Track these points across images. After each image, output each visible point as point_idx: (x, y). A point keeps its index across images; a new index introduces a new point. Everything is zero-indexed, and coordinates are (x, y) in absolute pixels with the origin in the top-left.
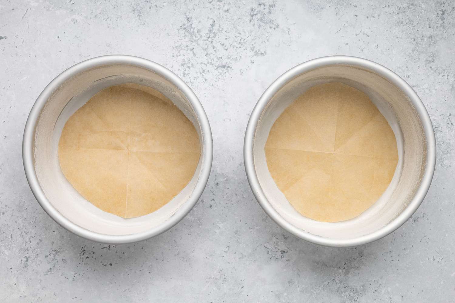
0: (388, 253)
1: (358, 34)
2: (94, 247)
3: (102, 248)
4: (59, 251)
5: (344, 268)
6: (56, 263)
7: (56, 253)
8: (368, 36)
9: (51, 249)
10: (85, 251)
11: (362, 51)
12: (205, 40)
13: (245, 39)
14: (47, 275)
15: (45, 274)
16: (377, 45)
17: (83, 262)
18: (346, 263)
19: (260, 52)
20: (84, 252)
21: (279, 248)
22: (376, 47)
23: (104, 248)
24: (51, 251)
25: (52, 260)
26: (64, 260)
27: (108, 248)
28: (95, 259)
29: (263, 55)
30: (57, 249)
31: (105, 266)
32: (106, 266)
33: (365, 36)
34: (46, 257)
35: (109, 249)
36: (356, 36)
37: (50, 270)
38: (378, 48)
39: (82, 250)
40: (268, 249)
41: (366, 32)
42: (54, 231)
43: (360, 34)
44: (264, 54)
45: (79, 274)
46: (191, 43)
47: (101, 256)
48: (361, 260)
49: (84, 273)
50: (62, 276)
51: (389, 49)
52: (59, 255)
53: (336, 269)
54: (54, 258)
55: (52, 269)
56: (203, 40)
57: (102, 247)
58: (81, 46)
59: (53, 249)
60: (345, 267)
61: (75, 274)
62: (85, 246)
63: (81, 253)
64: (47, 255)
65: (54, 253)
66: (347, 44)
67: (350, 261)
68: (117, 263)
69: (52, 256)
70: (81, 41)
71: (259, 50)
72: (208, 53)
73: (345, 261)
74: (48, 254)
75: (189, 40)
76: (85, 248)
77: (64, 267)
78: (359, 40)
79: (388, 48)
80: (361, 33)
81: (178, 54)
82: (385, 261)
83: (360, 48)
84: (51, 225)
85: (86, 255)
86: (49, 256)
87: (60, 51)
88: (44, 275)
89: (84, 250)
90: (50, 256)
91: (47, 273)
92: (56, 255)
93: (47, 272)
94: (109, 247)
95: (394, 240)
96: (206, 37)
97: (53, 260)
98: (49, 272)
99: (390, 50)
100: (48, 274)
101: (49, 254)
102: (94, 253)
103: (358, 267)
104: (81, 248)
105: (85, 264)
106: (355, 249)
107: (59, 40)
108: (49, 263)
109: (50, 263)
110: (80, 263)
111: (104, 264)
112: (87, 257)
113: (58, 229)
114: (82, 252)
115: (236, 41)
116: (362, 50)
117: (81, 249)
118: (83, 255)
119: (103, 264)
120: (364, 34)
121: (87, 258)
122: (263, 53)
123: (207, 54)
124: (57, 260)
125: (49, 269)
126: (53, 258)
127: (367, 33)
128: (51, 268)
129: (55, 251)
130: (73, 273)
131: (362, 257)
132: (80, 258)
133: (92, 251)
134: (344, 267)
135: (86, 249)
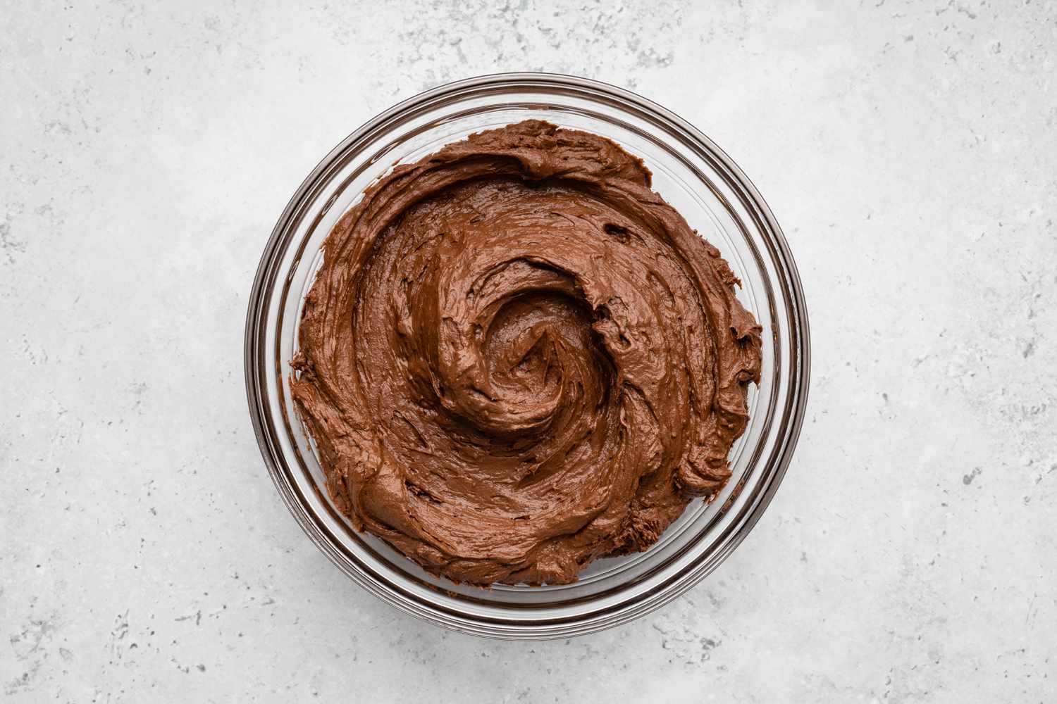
0: (1014, 653)
1: (943, 11)
2: (153, 617)
3: (178, 620)
4: (50, 623)
5: (886, 696)
6: (42, 661)
7: (44, 631)
8: (972, 17)
9: (29, 618)
10: (127, 625)
11: (955, 59)
12: (495, 17)
13: (611, 17)
14: (14, 695)
15: (9, 690)
16: (999, 45)
17: (120, 657)
18: (893, 679)
19: (654, 57)
20: (125, 629)
21: (696, 631)
22: (996, 51)
23: (184, 619)
24: (30, 623)
25: (31, 651)
26: (64, 652)
27: (196, 619)
28: (156, 651)
29: (662, 64)
30: (46, 618)
31: (184, 673)
32: (188, 671)
33: (964, 16)
34: (11, 641)
35: (198, 623)
36: (938, 14)
37: (24, 679)
38: (999, 52)
39: (120, 623)
40: (665, 633)
41: (965, 5)
42: (38, 566)
43: (947, 9)
44: (667, 61)
45: (109, 694)
46: (455, 22)
47: (175, 642)
48: (936, 671)
49: (123, 691)
50: (58, 697)
51: (1032, 57)
52: (50, 637)
53: (861, 696)
54: (37, 646)
55: (29, 676)
56: (489, 16)
57: (179, 617)
58: (130, 26)
59: (34, 619)
60: (889, 692)
61: (97, 692)
62: (128, 611)
63: (115, 633)
64: (16, 634)
65: (38, 629)
66: (911, 38)
67: (904, 673)
68: (220, 665)
69: (30, 640)
70: (131, 10)
71: (651, 49)
72: (502, 55)
73: (890, 674)
74: (19, 631)
75: (448, 14)
76: (129, 617)
77: (64, 672)
78: (947, 28)
79: (1029, 55)
80: (951, 8)
81: (415, 56)
82: (1006, 676)
83: (946, 52)
84: (29, 548)
85: (129, 640)
86: (21, 638)
87: (70, 40)
88: (7, 694)
89: (125, 623)
90: (25, 637)
91: (15, 689)
92: (44, 637)
93: (15, 685)
94: (199, 618)
95: (1034, 615)
96: (498, 7)
97: (34, 649)
98: (20, 685)
99: (1036, 58)
100: (15, 692)
101: (23, 634)
102: (153, 633)
103: (926, 693)
104: (116, 617)
105: (125, 664)
106: (919, 639)
107: (68, 7)
108: (21, 658)
109: (23, 659)
110: (111, 663)
111: (183, 667)
112: (134, 645)
113: (50, 560)
114: (117, 630)
115: (585, 23)
116: (953, 57)
117: (116, 621)
118: (122, 637)
119: (179, 667)
120: (959, 11)
121: (134, 648)
122: (663, 60)
123: (499, 58)
124: (43, 652)
125: (20, 676)
126: (35, 643)
127: (969, 7)
128: (26, 675)
129: (41, 623)
130: (92, 691)
131: (937, 663)
132: (113, 647)
133: (148, 628)
134: (884, 693)
135: (129, 620)
